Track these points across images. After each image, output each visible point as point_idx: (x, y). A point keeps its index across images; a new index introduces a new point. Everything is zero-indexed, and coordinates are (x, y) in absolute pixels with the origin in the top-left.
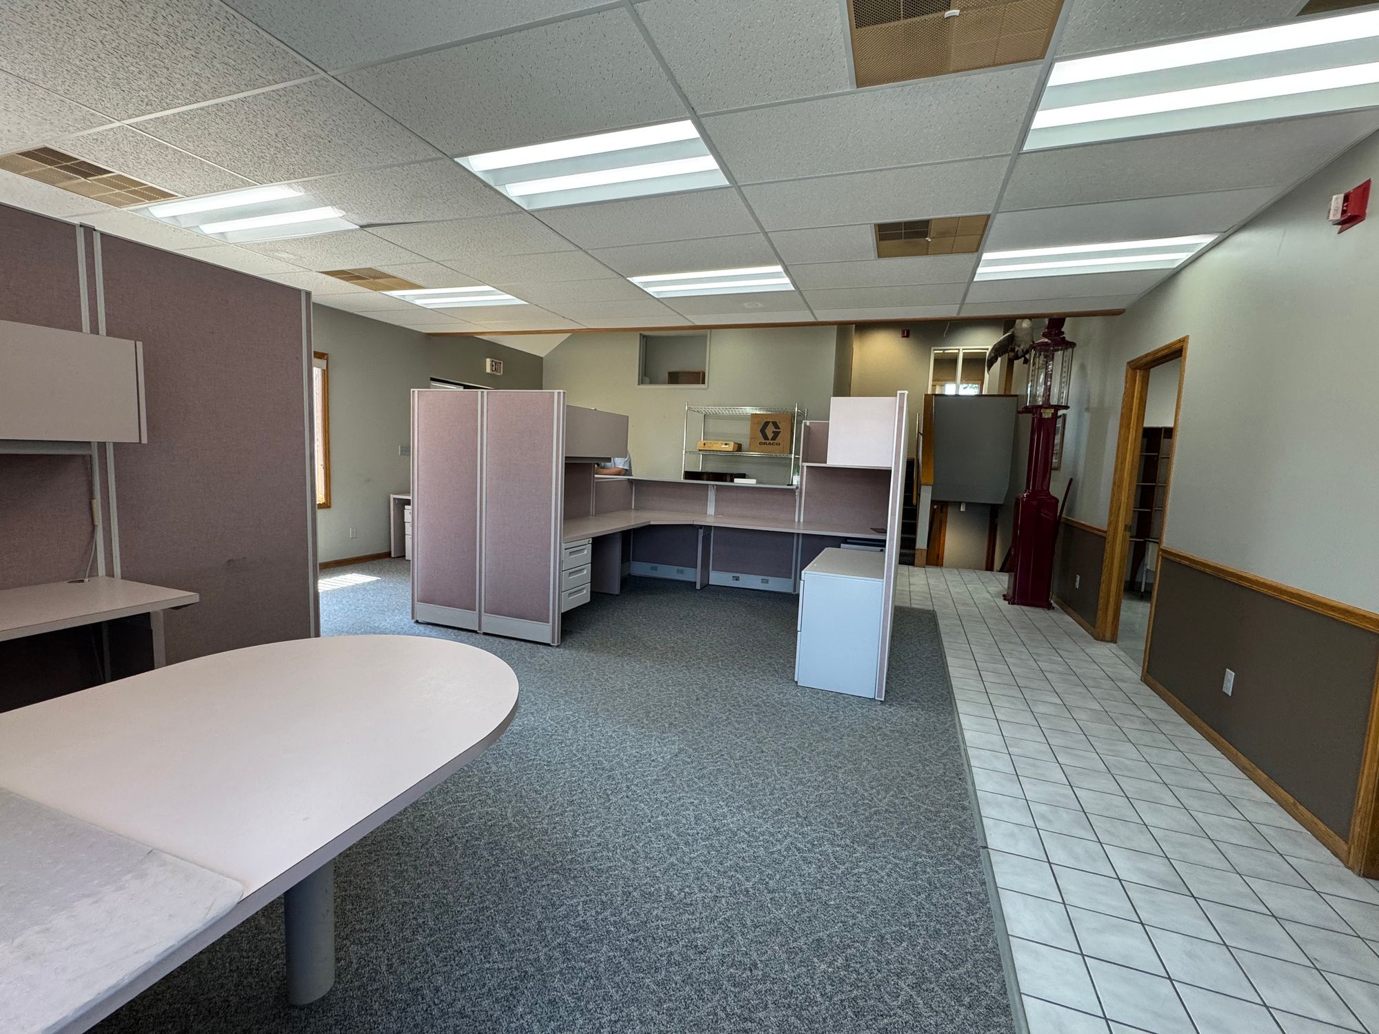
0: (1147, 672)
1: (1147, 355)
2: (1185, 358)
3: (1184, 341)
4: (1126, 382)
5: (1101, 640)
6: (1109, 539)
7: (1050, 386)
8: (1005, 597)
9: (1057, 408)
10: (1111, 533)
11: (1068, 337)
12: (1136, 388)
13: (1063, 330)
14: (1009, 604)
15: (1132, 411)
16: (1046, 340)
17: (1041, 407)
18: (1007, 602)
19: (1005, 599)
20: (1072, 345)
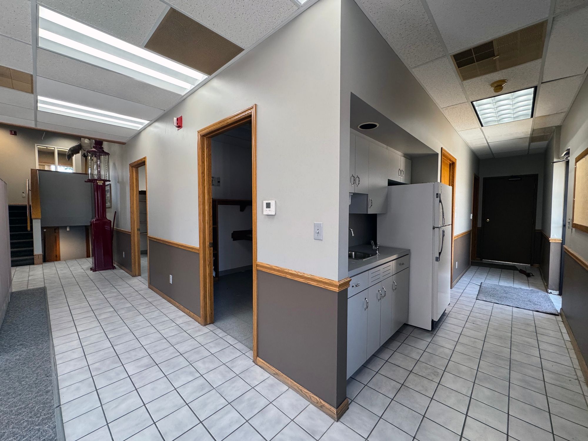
0: (150, 284)
1: (135, 162)
2: (146, 165)
3: (145, 158)
4: (130, 172)
5: (135, 276)
6: (132, 235)
7: (100, 171)
8: (91, 269)
9: (105, 181)
10: (132, 232)
11: (106, 150)
12: (134, 175)
13: (102, 146)
14: (93, 271)
15: (133, 183)
16: (95, 150)
17: (96, 180)
18: (92, 271)
19: (91, 270)
20: (108, 154)
